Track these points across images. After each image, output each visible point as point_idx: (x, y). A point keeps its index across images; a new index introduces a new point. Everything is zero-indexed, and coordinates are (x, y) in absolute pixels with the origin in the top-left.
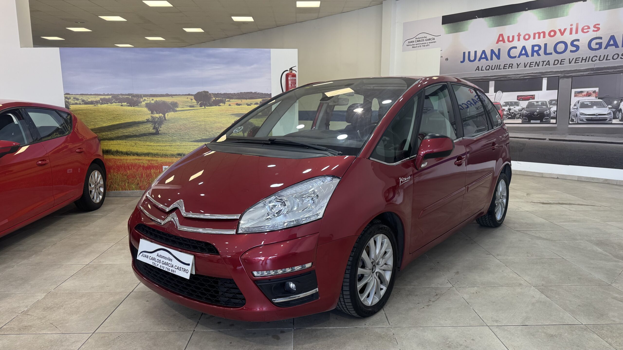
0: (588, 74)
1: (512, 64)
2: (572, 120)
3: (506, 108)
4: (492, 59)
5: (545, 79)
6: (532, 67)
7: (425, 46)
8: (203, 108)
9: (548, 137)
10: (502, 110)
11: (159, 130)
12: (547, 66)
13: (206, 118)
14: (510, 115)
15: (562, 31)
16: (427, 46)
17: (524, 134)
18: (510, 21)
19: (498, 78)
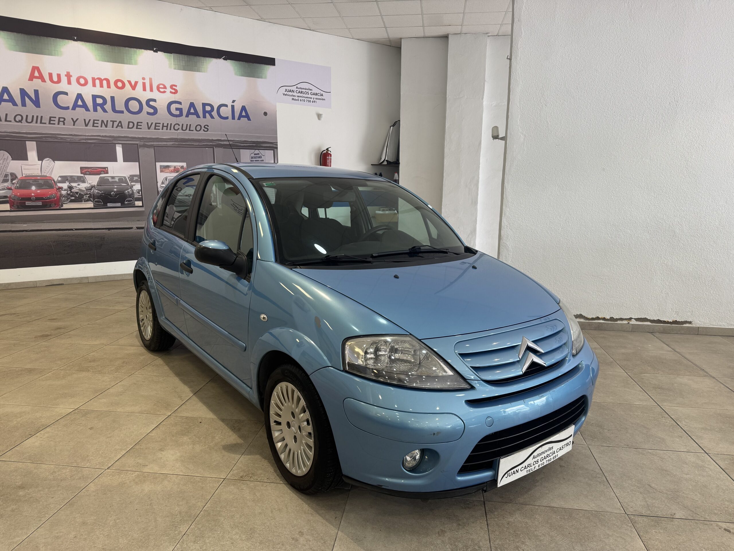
0: (172, 145)
5: (119, 147)
6: (98, 127)
9: (134, 225)
10: (57, 189)
12: (119, 128)
14: (72, 196)
15: (133, 85)
17: (100, 223)
18: (48, 50)
19: (41, 138)
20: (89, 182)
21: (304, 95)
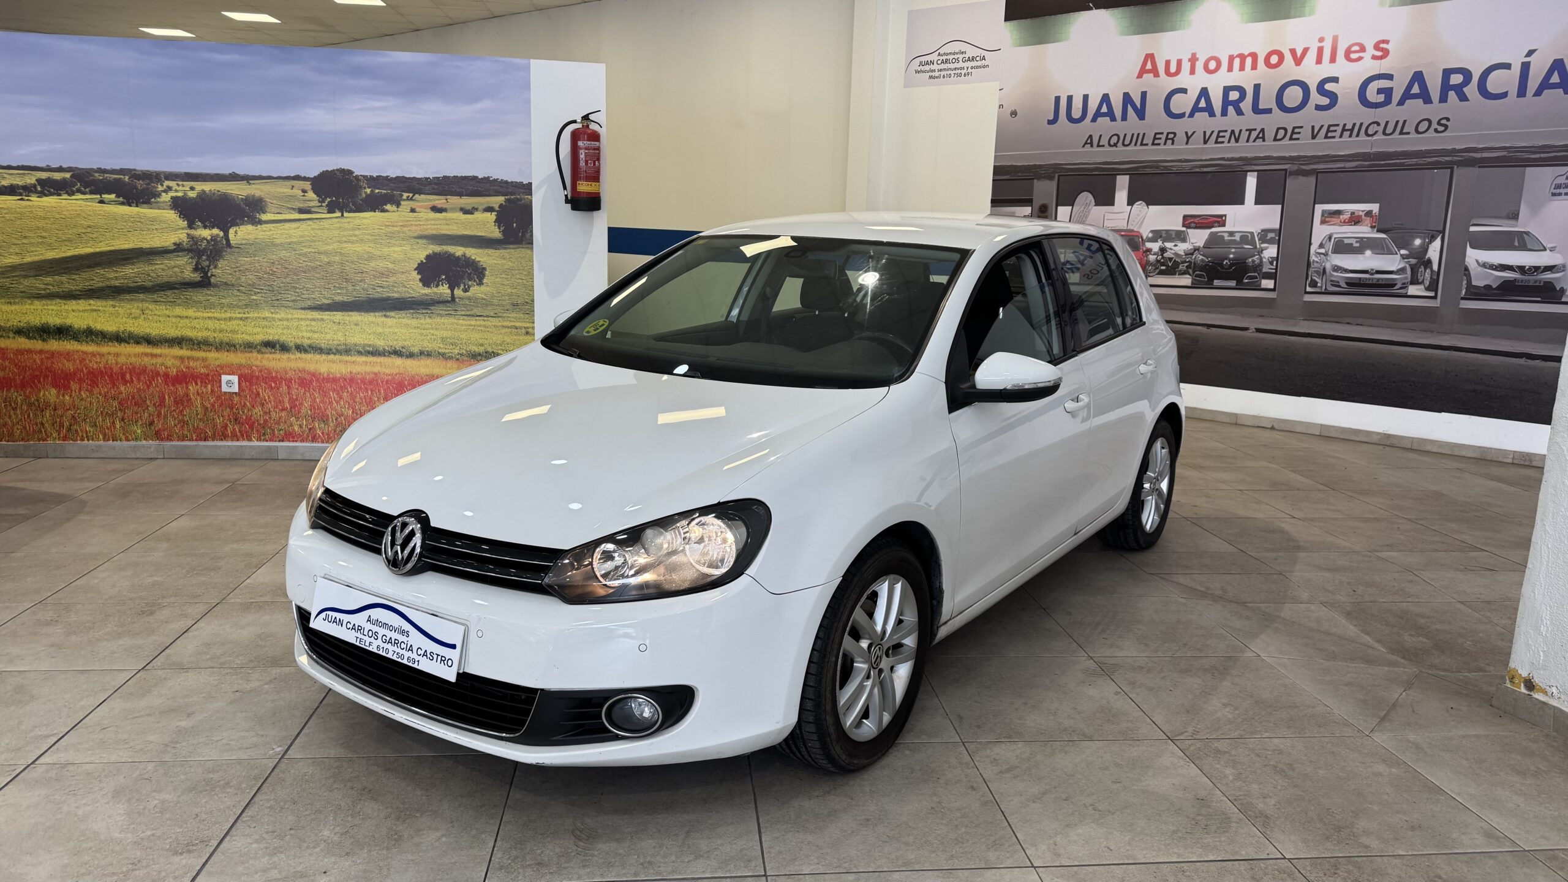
0: (1356, 167)
1: (1175, 134)
2: (1314, 284)
3: (1155, 247)
4: (1124, 118)
5: (1250, 176)
6: (1223, 142)
7: (960, 75)
8: (336, 218)
9: (1253, 323)
10: (1144, 252)
11: (212, 275)
12: (1259, 142)
13: (345, 245)
14: (1163, 264)
15: (1299, 53)
16: (965, 75)
17: (1196, 314)
18: (1172, 22)
19: (1139, 168)
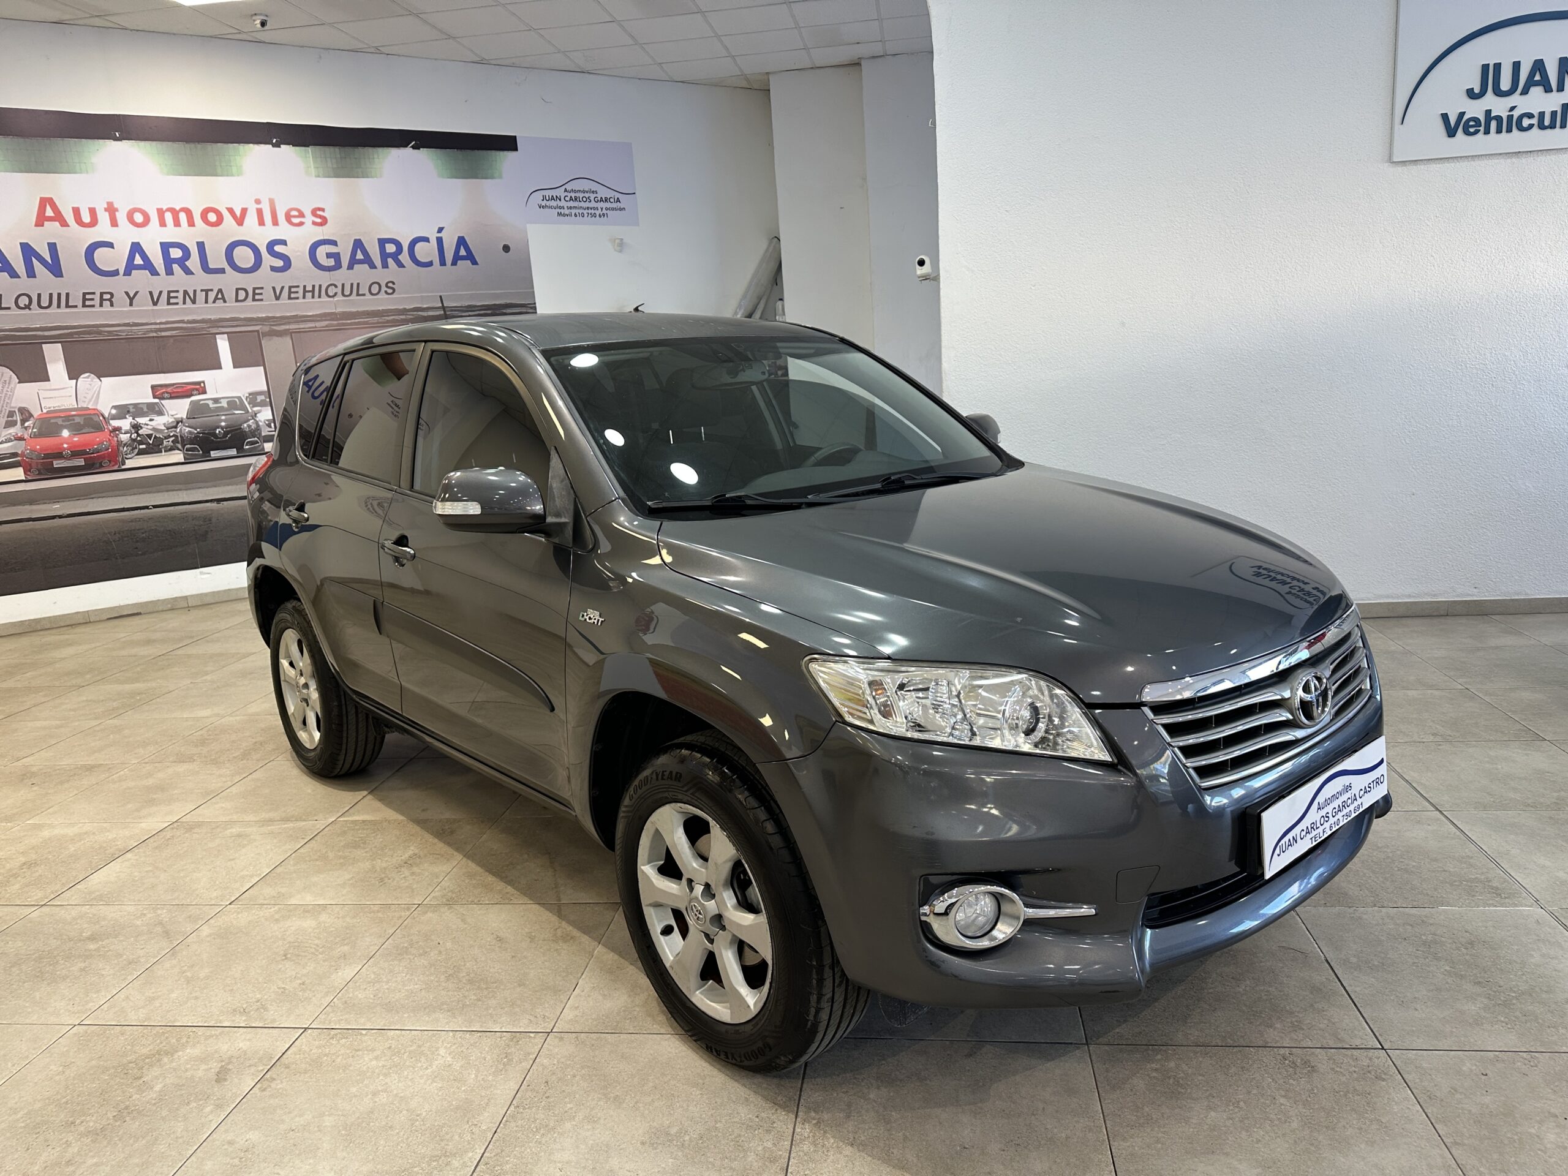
1: (112, 295)
3: (125, 424)
5: (222, 339)
10: (111, 432)
12: (220, 303)
14: (140, 443)
15: (238, 213)
17: (198, 491)
18: (67, 162)
19: (71, 335)
20: (170, 413)
21: (582, 204)
